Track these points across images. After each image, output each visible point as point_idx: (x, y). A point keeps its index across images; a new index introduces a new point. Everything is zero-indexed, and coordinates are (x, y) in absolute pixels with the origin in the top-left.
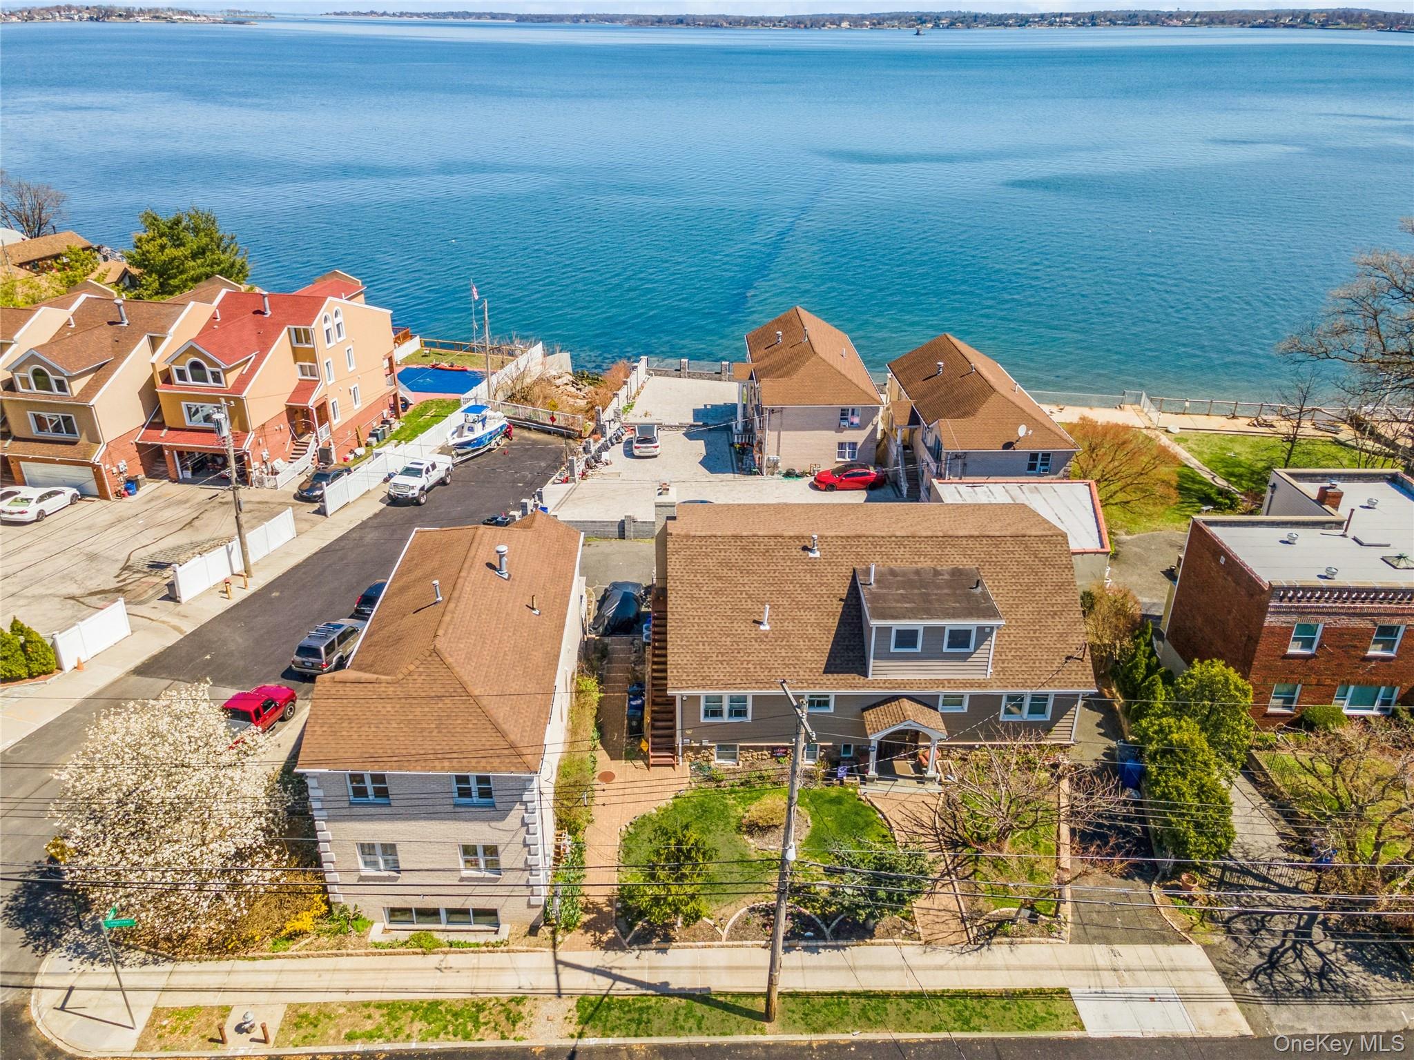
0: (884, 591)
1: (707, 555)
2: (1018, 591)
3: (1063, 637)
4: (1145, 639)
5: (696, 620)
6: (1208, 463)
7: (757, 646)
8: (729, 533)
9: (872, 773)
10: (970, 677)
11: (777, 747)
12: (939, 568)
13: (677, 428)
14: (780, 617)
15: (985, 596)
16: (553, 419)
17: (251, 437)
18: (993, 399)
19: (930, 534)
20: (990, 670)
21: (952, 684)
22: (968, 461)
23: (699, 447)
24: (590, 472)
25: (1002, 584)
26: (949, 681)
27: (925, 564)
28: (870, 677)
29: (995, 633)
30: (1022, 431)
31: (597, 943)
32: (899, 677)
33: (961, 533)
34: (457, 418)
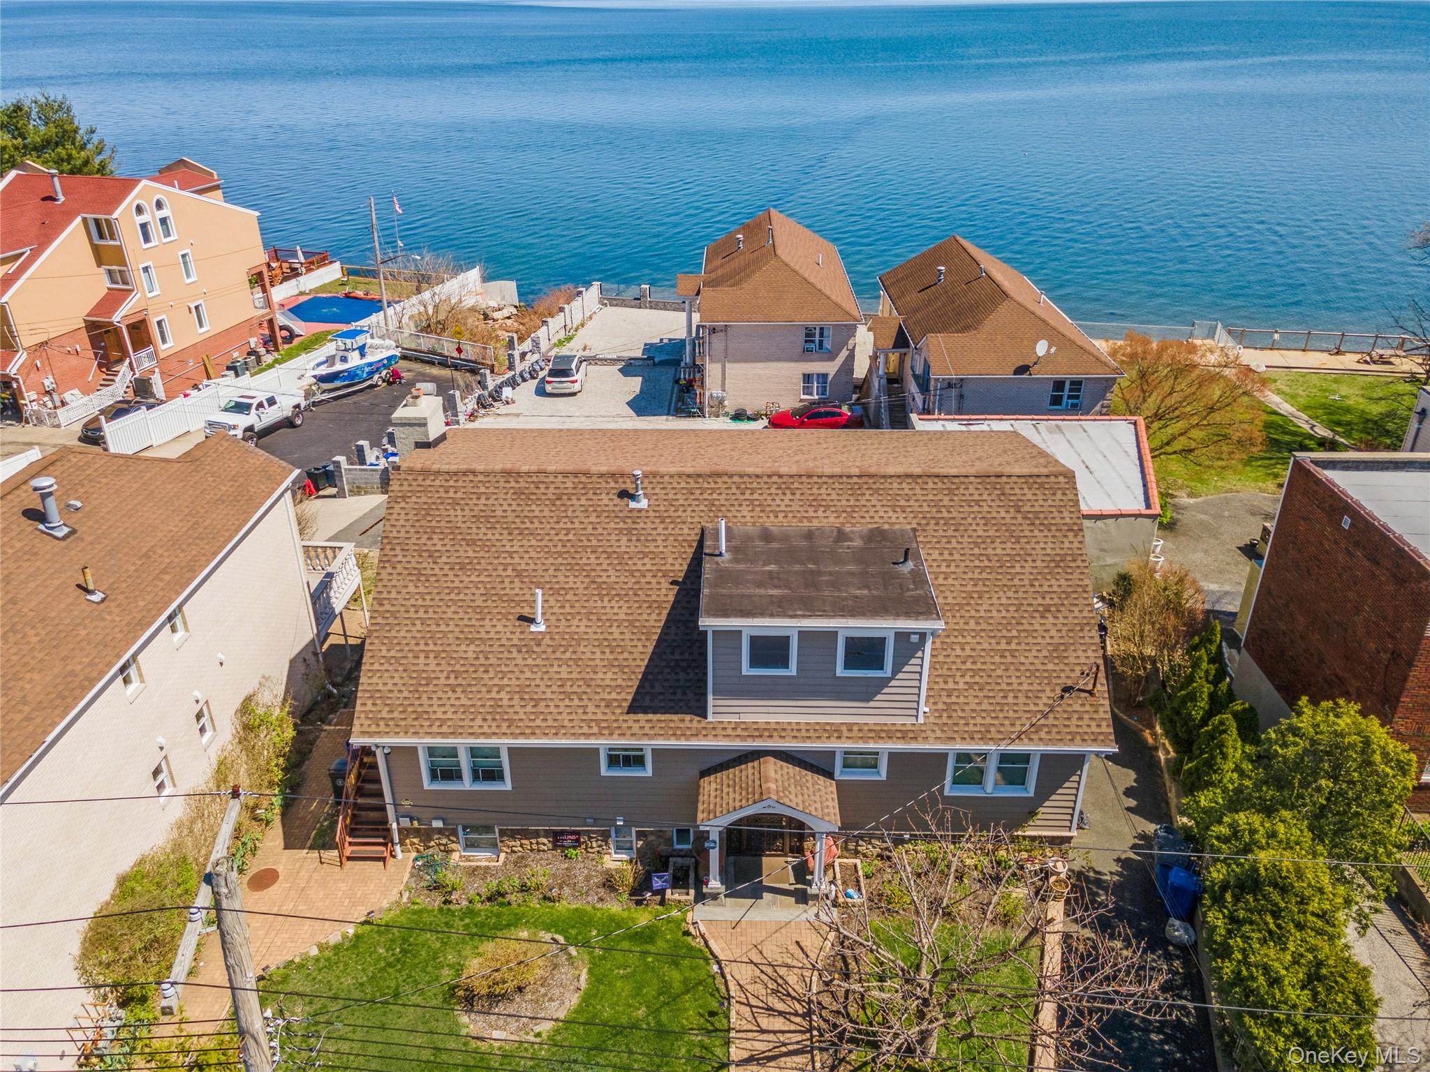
0: (742, 567)
1: (455, 503)
2: (983, 569)
3: (1058, 652)
4: (1208, 652)
6: (1305, 408)
7: (519, 661)
8: (498, 467)
9: (715, 884)
10: (890, 720)
11: (562, 833)
12: (848, 528)
13: (613, 361)
14: (568, 609)
15: (918, 578)
16: (459, 350)
17: (21, 358)
18: (1004, 308)
19: (837, 470)
20: (924, 708)
21: (855, 733)
22: (965, 391)
23: (634, 385)
25: (957, 557)
26: (850, 727)
27: (825, 521)
28: (710, 718)
29: (928, 646)
30: (1041, 348)
32: (762, 719)
33: (891, 470)
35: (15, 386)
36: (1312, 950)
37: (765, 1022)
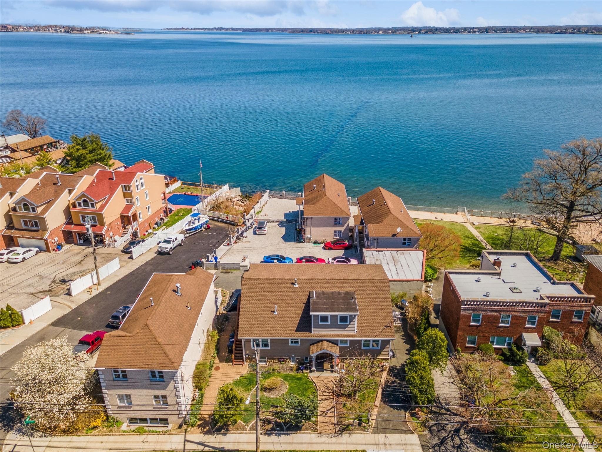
0: (318, 301)
2: (369, 300)
3: (384, 318)
5: (251, 311)
6: (486, 238)
7: (272, 321)
9: (314, 368)
10: (349, 333)
11: (281, 358)
12: (341, 291)
13: (276, 222)
14: (282, 309)
15: (355, 303)
16: (227, 218)
17: (105, 228)
18: (390, 216)
19: (339, 278)
20: (356, 330)
21: (342, 336)
22: (379, 241)
24: (238, 241)
25: (364, 298)
26: (341, 334)
27: (336, 290)
28: (312, 333)
29: (356, 317)
30: (399, 230)
31: (202, 432)
32: (323, 333)
33: (350, 278)
34: (188, 218)
35: (103, 236)
36: (421, 374)
37: (324, 394)
